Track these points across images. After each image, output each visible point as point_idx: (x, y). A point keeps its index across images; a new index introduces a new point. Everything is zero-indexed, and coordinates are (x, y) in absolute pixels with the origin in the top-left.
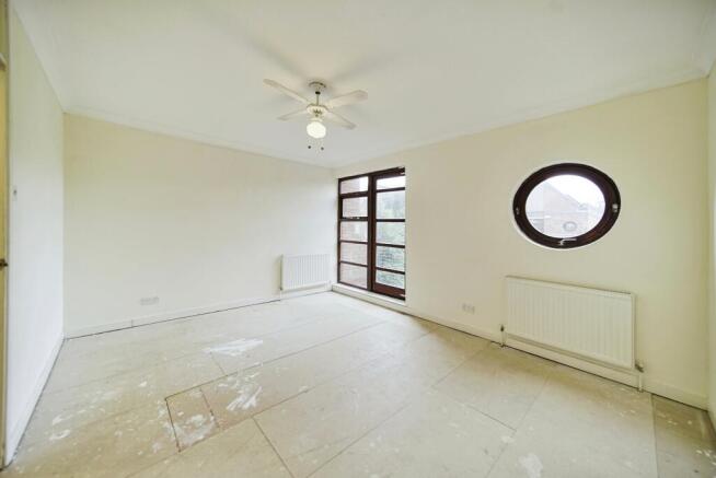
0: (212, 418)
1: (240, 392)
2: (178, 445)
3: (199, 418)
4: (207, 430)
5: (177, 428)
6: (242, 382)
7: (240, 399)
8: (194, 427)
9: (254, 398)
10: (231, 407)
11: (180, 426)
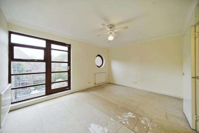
0: (140, 119)
1: (128, 117)
2: (151, 121)
3: (142, 122)
4: (144, 118)
5: (149, 125)
6: (124, 118)
7: (131, 116)
8: (145, 121)
9: (128, 114)
10: (134, 117)
11: (147, 124)
